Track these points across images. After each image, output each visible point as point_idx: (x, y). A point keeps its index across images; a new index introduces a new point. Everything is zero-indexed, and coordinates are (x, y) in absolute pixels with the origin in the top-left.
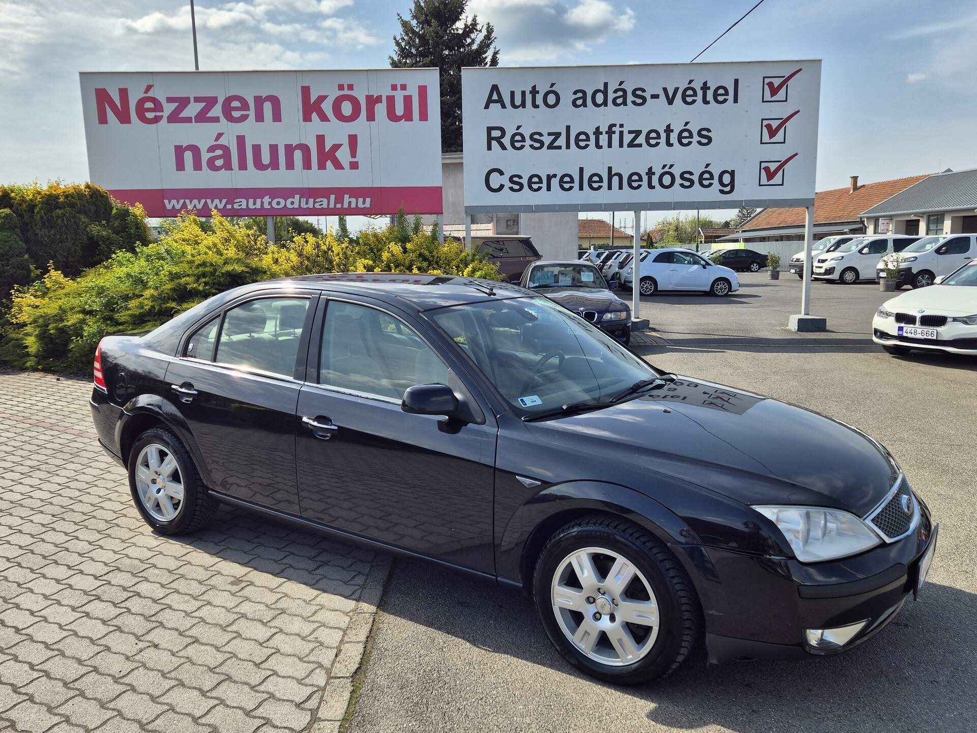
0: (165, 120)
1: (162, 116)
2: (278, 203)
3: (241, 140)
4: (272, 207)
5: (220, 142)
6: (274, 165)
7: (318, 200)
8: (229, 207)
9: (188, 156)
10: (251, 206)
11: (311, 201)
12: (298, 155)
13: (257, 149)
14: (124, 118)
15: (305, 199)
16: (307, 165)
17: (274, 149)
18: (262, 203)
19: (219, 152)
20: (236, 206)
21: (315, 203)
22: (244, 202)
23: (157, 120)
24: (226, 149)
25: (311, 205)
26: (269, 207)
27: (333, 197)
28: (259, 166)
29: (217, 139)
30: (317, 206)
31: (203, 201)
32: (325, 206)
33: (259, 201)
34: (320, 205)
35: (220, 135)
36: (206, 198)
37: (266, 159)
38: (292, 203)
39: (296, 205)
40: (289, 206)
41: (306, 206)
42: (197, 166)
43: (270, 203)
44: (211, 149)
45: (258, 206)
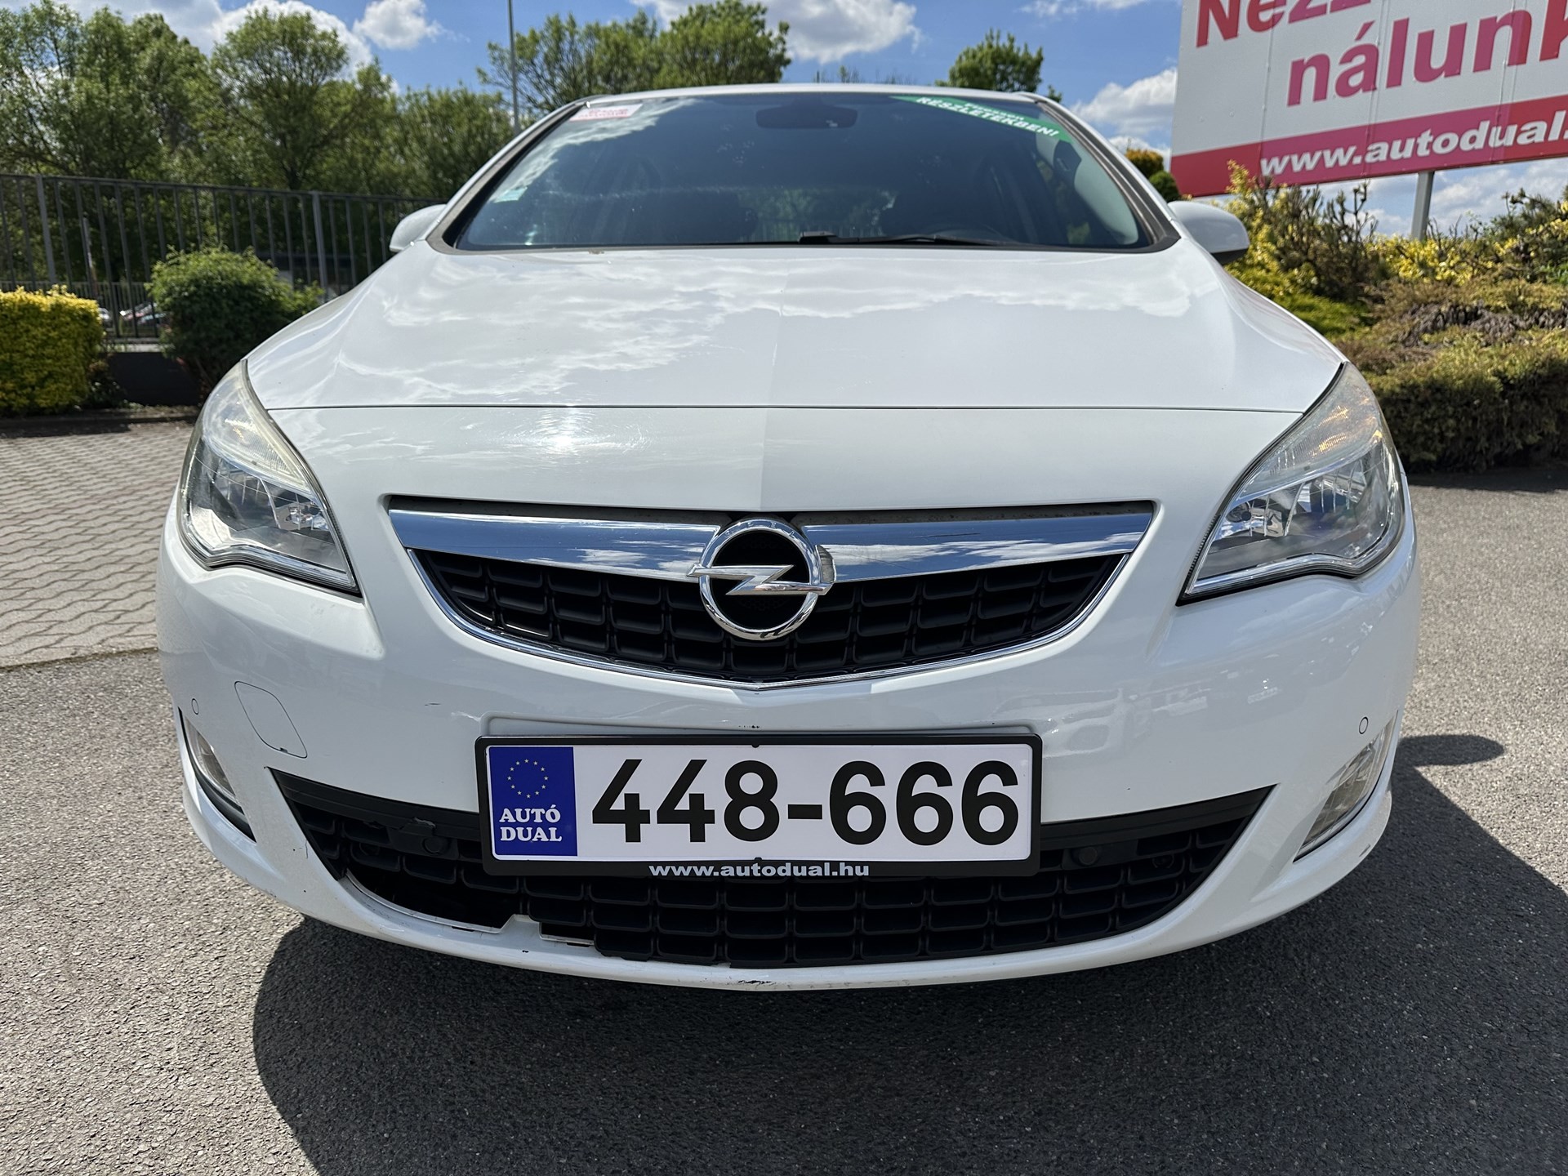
0: (1286, 18)
1: (1281, 15)
2: (1446, 143)
3: (1401, 28)
4: (1432, 152)
5: (1366, 40)
6: (1453, 67)
7: (1527, 127)
8: (1357, 160)
9: (1310, 75)
10: (1396, 155)
11: (1512, 129)
12: (1504, 38)
13: (1426, 40)
14: (1229, 30)
15: (1500, 129)
16: (1519, 55)
17: (1458, 33)
18: (1416, 146)
19: (1360, 60)
20: (1369, 158)
21: (1519, 132)
22: (1384, 146)
23: (1275, 20)
24: (1371, 52)
25: (1509, 141)
26: (1427, 153)
27: (1560, 117)
28: (1425, 73)
29: (1359, 37)
30: (1523, 140)
31: (1318, 155)
32: (1539, 138)
33: (1410, 143)
34: (1529, 137)
35: (1367, 27)
36: (1323, 149)
37: (1438, 59)
38: (1473, 140)
39: (1479, 145)
40: (1466, 146)
41: (1498, 143)
42: (1320, 94)
43: (1430, 146)
44: (1348, 58)
45: (1408, 153)
